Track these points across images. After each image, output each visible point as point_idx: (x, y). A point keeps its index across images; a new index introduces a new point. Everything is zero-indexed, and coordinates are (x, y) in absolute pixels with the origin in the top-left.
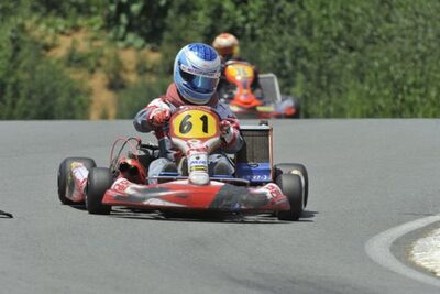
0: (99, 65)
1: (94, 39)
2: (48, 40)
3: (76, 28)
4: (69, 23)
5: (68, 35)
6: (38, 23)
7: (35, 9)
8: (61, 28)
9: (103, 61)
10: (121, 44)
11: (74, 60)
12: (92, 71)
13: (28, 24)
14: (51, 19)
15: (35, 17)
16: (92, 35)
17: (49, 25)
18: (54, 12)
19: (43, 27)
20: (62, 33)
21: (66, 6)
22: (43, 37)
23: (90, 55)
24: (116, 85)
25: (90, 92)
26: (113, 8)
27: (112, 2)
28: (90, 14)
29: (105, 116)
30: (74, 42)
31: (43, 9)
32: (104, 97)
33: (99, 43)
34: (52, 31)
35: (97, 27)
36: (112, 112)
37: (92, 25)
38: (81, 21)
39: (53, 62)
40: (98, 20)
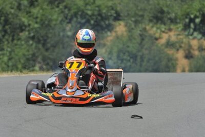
0: (181, 47)
1: (179, 35)
2: (157, 35)
3: (170, 30)
4: (167, 27)
5: (166, 33)
6: (152, 27)
7: (151, 21)
8: (163, 29)
9: (183, 45)
10: (191, 37)
11: (169, 44)
12: (178, 50)
13: (148, 28)
14: (158, 25)
15: (151, 25)
16: (177, 33)
17: (157, 28)
18: (160, 22)
19: (154, 29)
20: (164, 32)
21: (165, 19)
22: (155, 34)
23: (177, 42)
24: (188, 56)
25: (177, 59)
26: (187, 20)
27: (186, 18)
28: (176, 23)
29: (184, 71)
30: (170, 36)
31: (155, 21)
32: (183, 62)
33: (181, 37)
34: (159, 31)
35: (180, 29)
36: (187, 69)
37: (178, 28)
38: (172, 27)
39: (159, 45)
40: (180, 26)
